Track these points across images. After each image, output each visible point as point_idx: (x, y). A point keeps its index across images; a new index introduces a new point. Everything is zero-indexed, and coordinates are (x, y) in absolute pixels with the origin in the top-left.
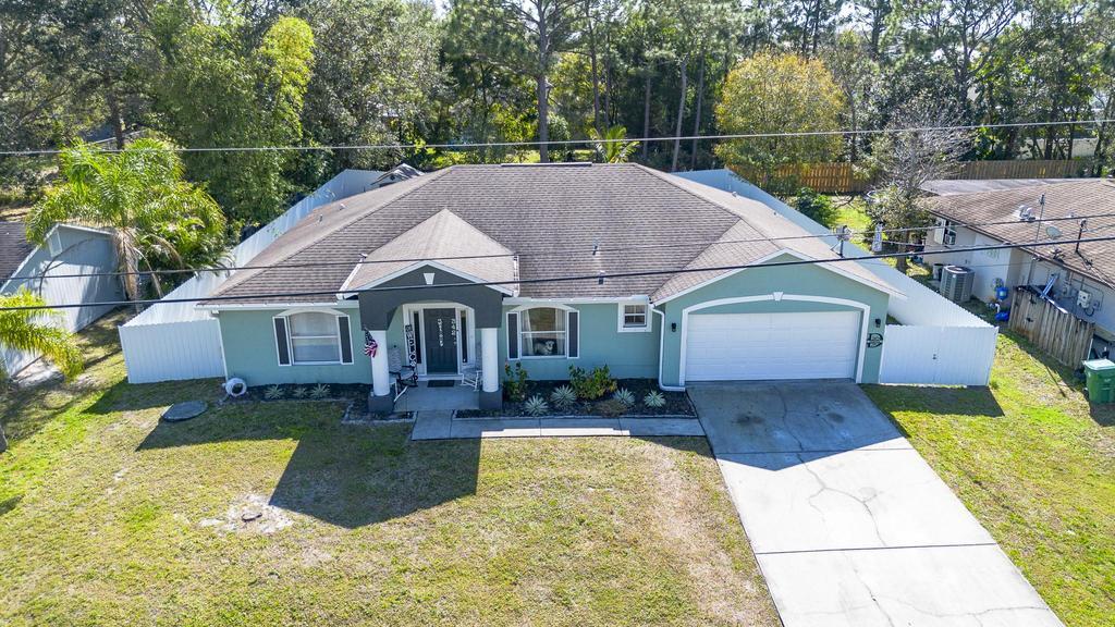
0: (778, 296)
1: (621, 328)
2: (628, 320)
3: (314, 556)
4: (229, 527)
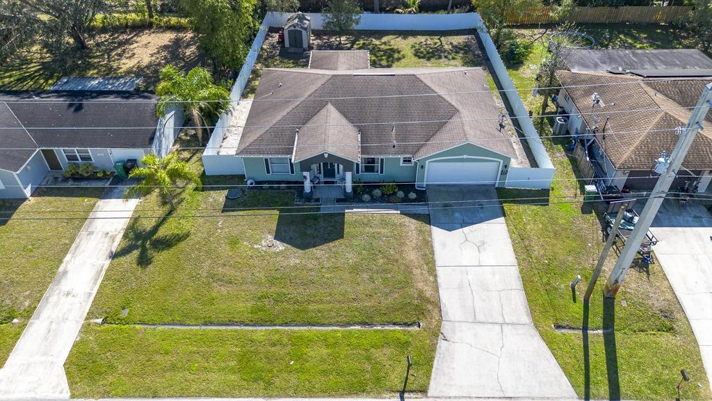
0: (465, 156)
1: (401, 164)
2: (404, 161)
3: (294, 261)
4: (264, 249)
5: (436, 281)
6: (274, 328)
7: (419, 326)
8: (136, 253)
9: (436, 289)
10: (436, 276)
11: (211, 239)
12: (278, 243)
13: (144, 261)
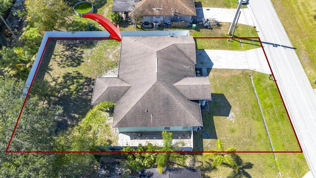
3: (237, 109)
4: (234, 119)
5: (235, 69)
6: (262, 114)
7: (250, 76)
8: (246, 170)
9: (238, 70)
10: (233, 69)
11: (232, 140)
12: (230, 115)
13: (250, 166)
